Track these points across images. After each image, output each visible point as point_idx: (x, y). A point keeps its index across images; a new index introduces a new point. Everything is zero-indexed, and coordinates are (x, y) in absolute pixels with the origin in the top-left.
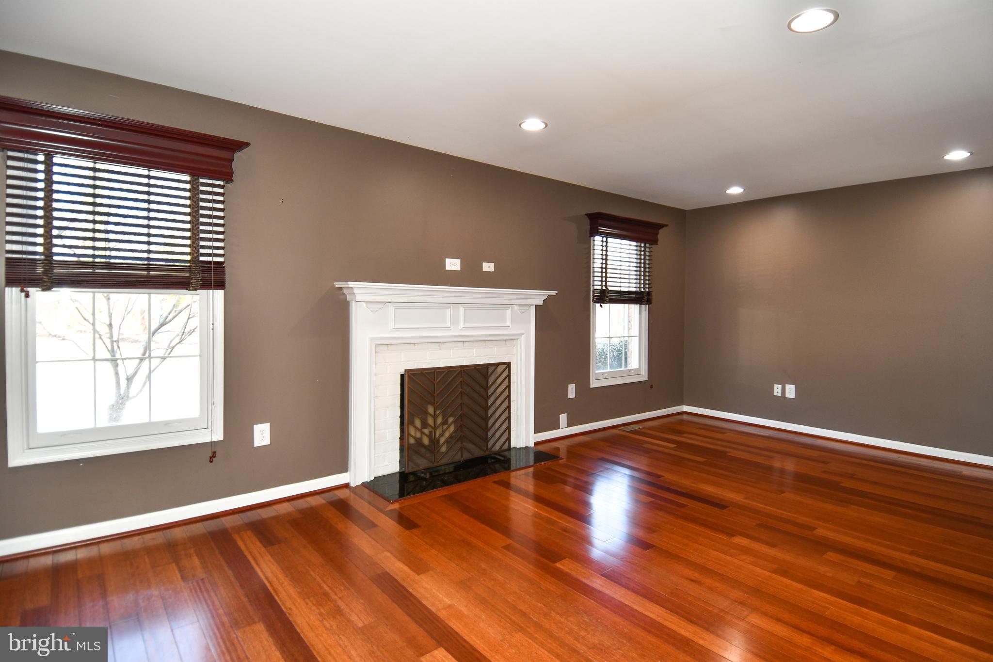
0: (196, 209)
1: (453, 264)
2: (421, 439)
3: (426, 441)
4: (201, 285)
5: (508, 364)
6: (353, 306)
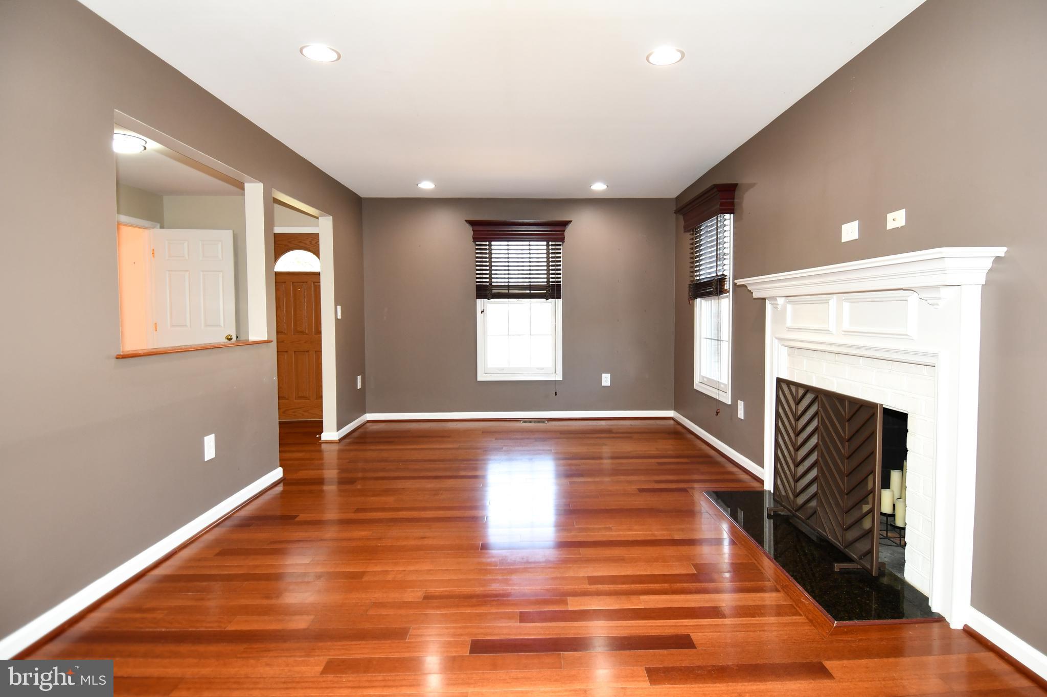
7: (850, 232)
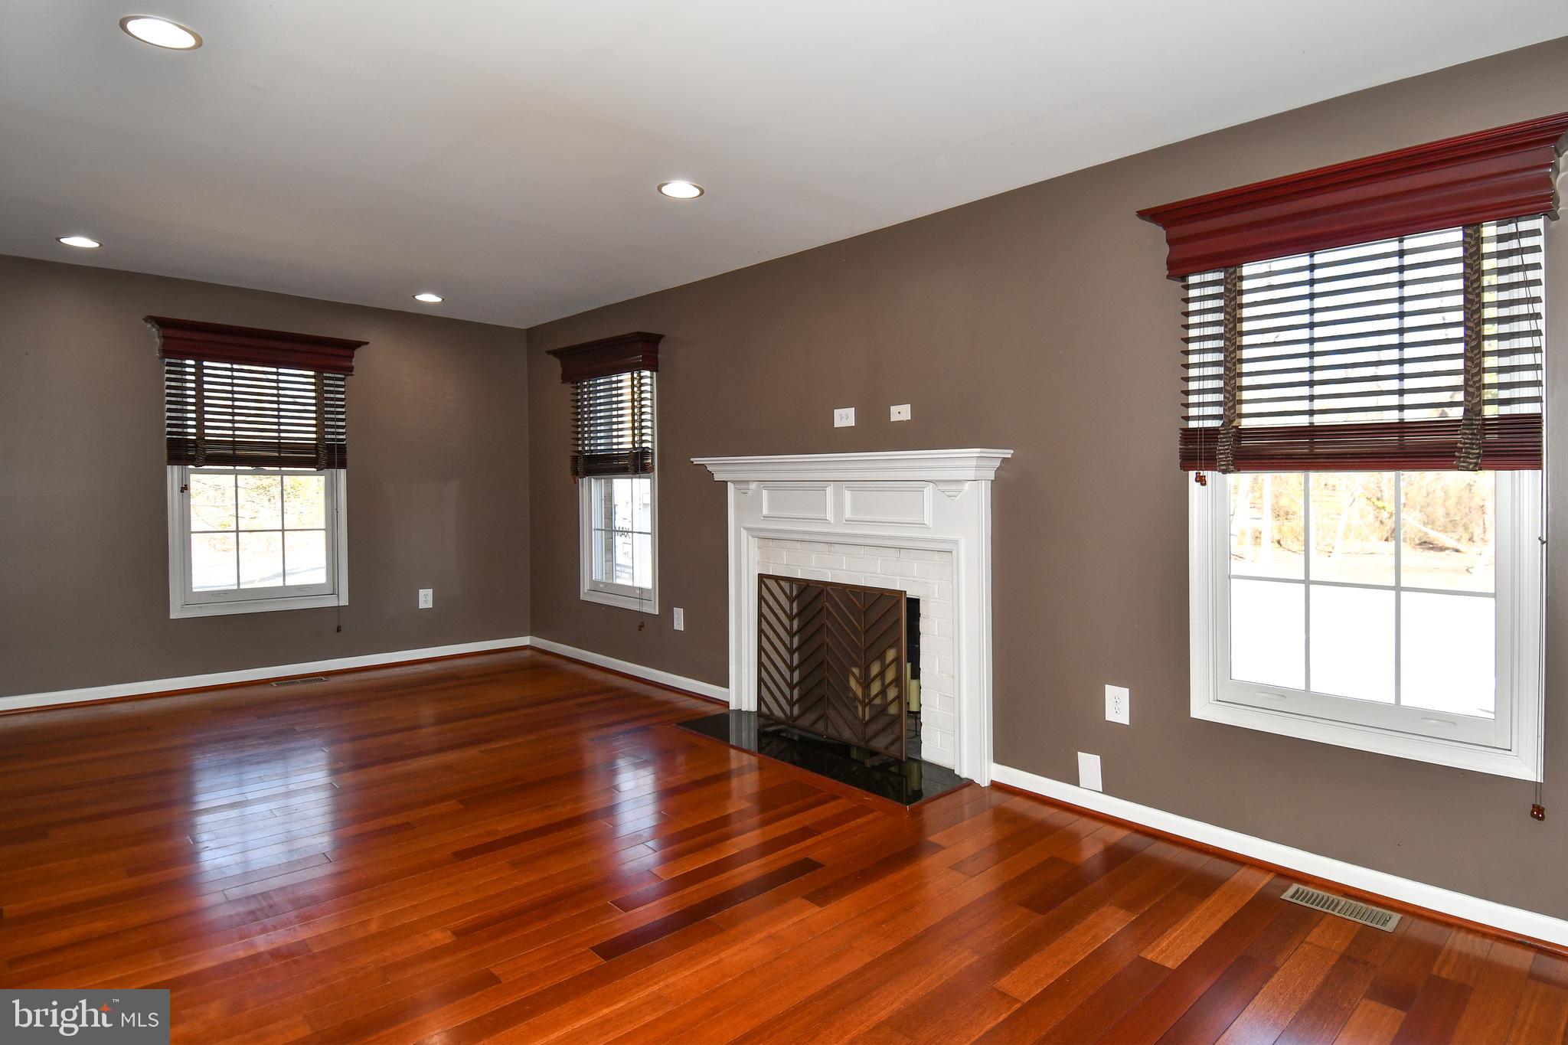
6: (729, 487)
7: (845, 418)
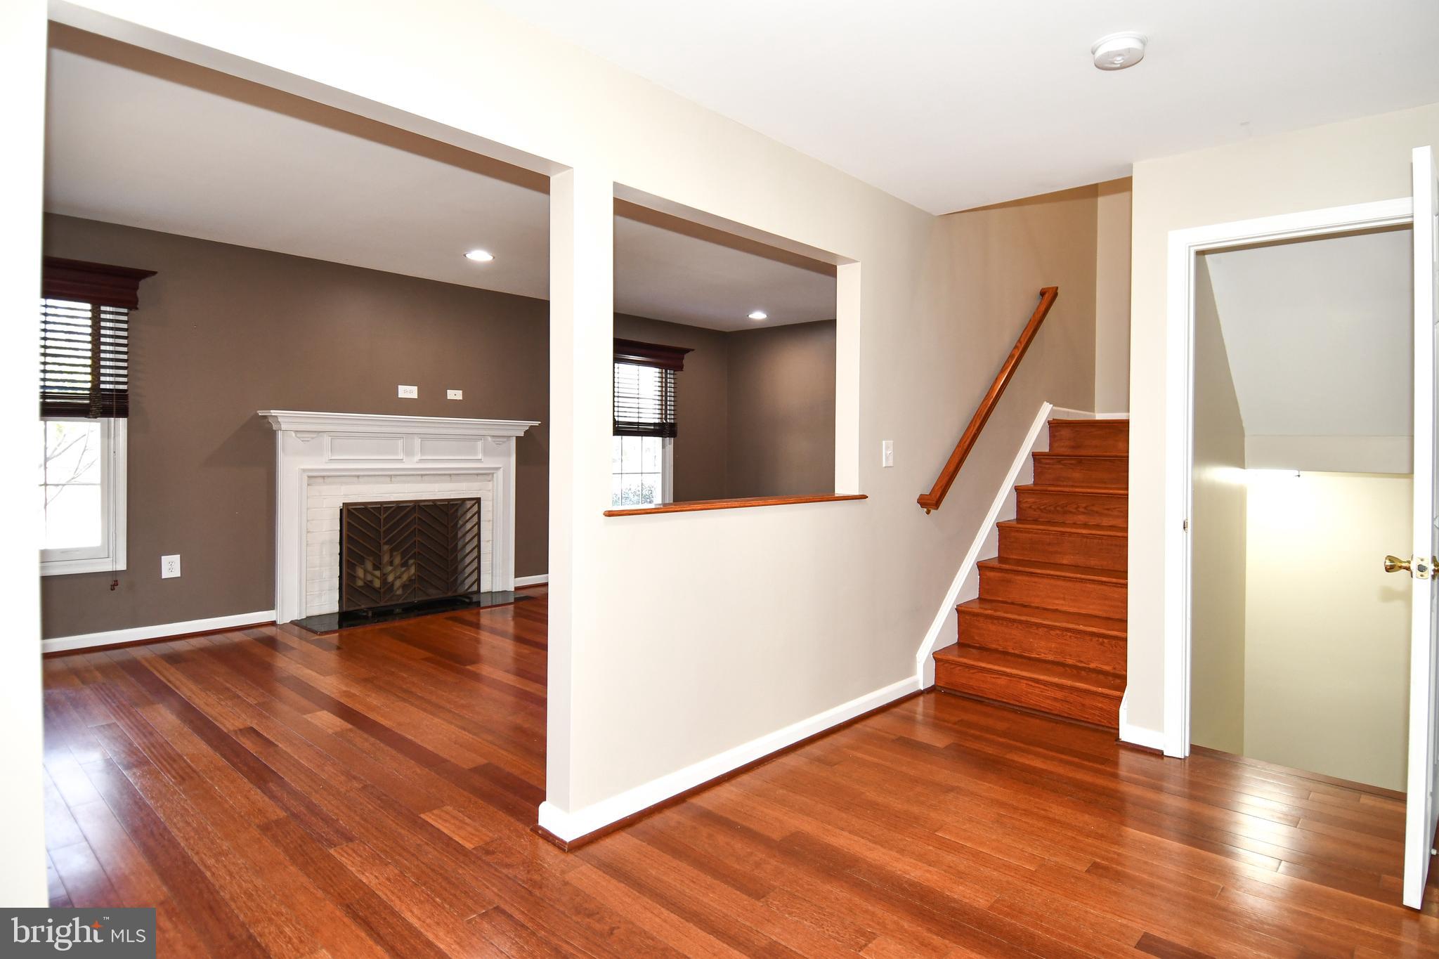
0: (96, 337)
1: (408, 392)
2: (371, 582)
3: (377, 584)
4: (101, 413)
5: (478, 500)
6: (280, 434)
